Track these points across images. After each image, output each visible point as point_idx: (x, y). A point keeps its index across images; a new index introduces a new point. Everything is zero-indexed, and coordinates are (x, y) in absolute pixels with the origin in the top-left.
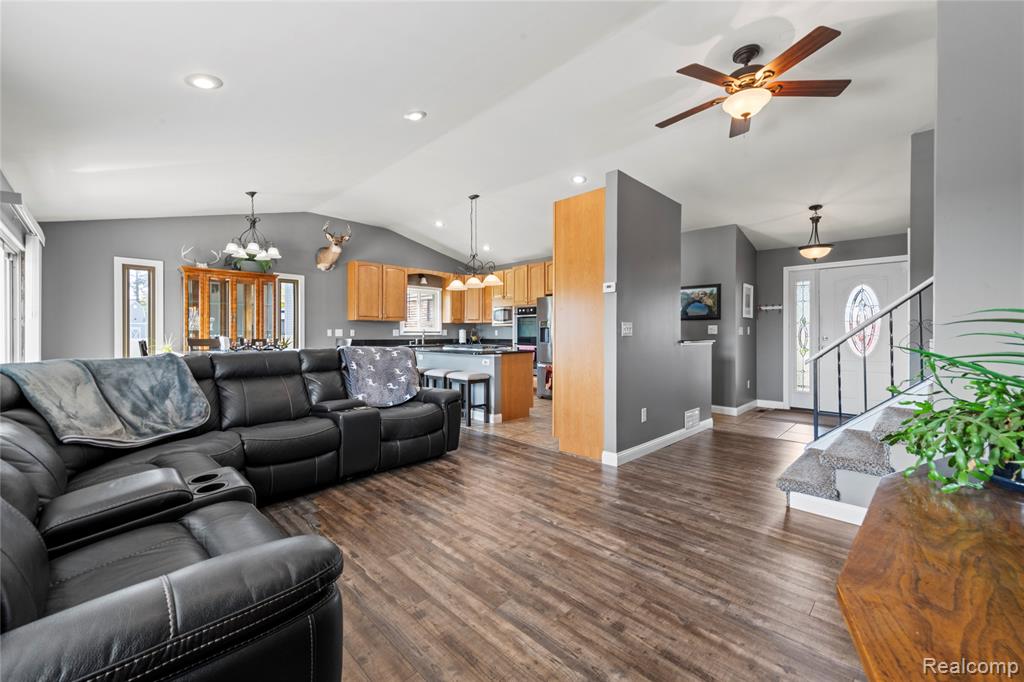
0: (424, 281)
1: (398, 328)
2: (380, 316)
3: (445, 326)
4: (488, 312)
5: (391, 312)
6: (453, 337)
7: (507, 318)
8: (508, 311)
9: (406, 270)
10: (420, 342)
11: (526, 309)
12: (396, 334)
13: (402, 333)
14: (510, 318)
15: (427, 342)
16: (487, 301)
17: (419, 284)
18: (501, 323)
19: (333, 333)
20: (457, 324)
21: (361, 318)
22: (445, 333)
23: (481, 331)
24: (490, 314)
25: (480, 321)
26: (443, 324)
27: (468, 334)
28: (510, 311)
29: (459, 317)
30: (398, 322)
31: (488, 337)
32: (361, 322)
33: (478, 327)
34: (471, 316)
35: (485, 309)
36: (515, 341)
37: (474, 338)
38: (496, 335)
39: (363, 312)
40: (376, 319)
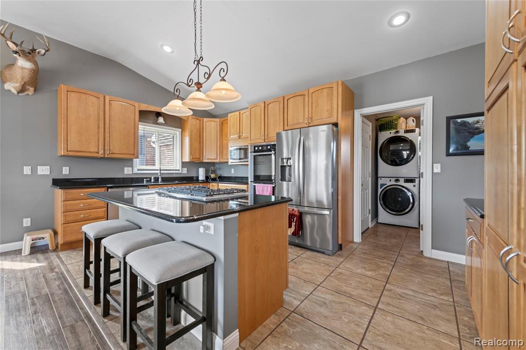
0: (161, 120)
1: (132, 166)
2: (101, 152)
3: (184, 164)
4: (225, 152)
5: (117, 148)
6: (193, 174)
7: (242, 156)
8: (245, 150)
9: (137, 104)
10: (156, 179)
11: (262, 146)
12: (127, 172)
13: (135, 171)
14: (246, 156)
15: (164, 180)
16: (224, 142)
17: (156, 123)
18: (237, 162)
19: (34, 170)
20: (196, 163)
21: (71, 153)
22: (185, 171)
23: (220, 169)
24: (227, 155)
25: (218, 161)
26: (183, 163)
27: (207, 172)
28: (246, 150)
29: (197, 156)
30: (131, 160)
31: (225, 174)
32: (72, 158)
33: (217, 166)
34: (210, 156)
35: (222, 149)
36: (251, 179)
37: (213, 176)
38: (233, 173)
39: (74, 145)
40: (95, 155)
